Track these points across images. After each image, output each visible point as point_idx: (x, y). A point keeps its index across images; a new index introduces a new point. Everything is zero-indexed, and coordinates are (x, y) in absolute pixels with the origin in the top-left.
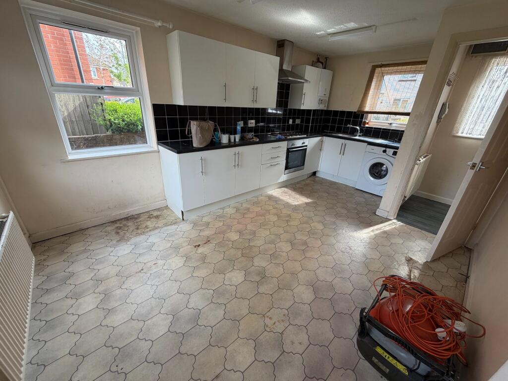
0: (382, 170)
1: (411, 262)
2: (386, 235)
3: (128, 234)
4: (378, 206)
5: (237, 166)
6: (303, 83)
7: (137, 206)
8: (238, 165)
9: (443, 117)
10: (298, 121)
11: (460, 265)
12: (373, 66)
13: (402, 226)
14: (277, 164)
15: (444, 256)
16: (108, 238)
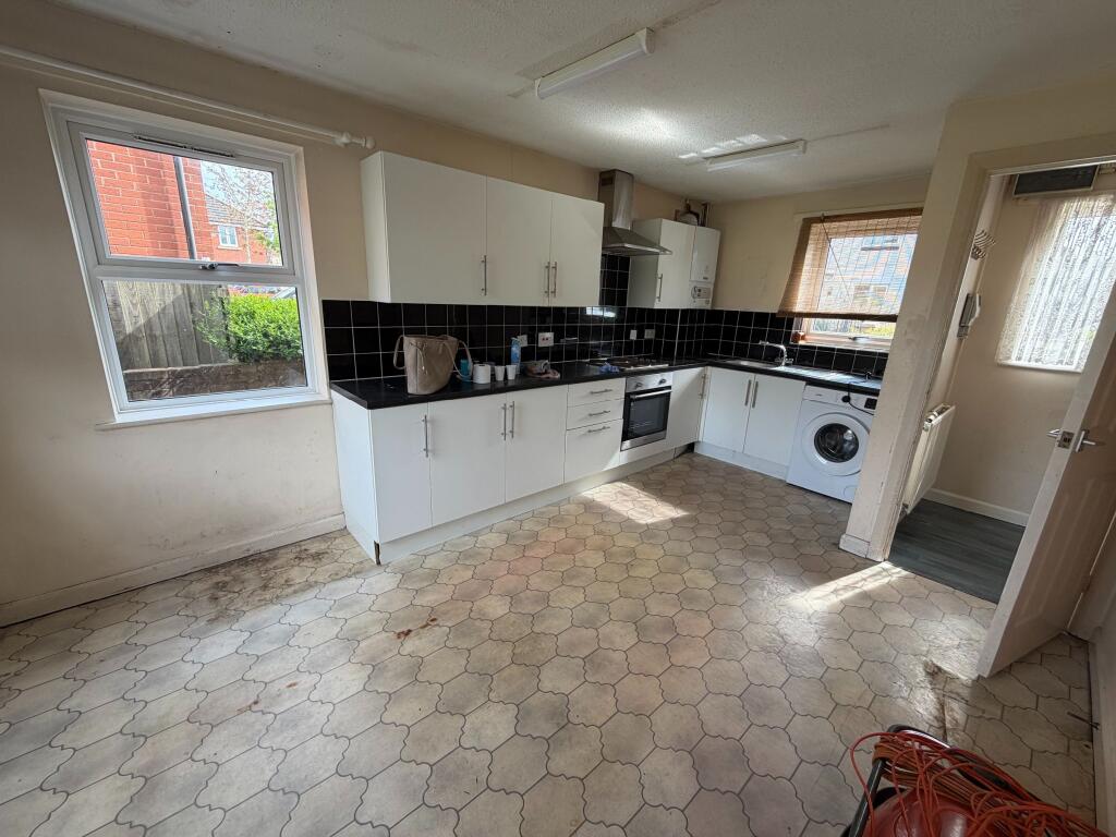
0: (845, 441)
1: (940, 677)
2: (868, 604)
3: (239, 603)
4: (842, 527)
5: (510, 433)
6: (657, 254)
7: (270, 531)
8: (512, 432)
9: (970, 324)
10: (649, 334)
11: (1065, 688)
12: (804, 219)
13: (906, 577)
14: (604, 428)
15: (1020, 661)
16: (190, 612)
